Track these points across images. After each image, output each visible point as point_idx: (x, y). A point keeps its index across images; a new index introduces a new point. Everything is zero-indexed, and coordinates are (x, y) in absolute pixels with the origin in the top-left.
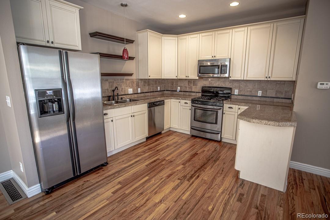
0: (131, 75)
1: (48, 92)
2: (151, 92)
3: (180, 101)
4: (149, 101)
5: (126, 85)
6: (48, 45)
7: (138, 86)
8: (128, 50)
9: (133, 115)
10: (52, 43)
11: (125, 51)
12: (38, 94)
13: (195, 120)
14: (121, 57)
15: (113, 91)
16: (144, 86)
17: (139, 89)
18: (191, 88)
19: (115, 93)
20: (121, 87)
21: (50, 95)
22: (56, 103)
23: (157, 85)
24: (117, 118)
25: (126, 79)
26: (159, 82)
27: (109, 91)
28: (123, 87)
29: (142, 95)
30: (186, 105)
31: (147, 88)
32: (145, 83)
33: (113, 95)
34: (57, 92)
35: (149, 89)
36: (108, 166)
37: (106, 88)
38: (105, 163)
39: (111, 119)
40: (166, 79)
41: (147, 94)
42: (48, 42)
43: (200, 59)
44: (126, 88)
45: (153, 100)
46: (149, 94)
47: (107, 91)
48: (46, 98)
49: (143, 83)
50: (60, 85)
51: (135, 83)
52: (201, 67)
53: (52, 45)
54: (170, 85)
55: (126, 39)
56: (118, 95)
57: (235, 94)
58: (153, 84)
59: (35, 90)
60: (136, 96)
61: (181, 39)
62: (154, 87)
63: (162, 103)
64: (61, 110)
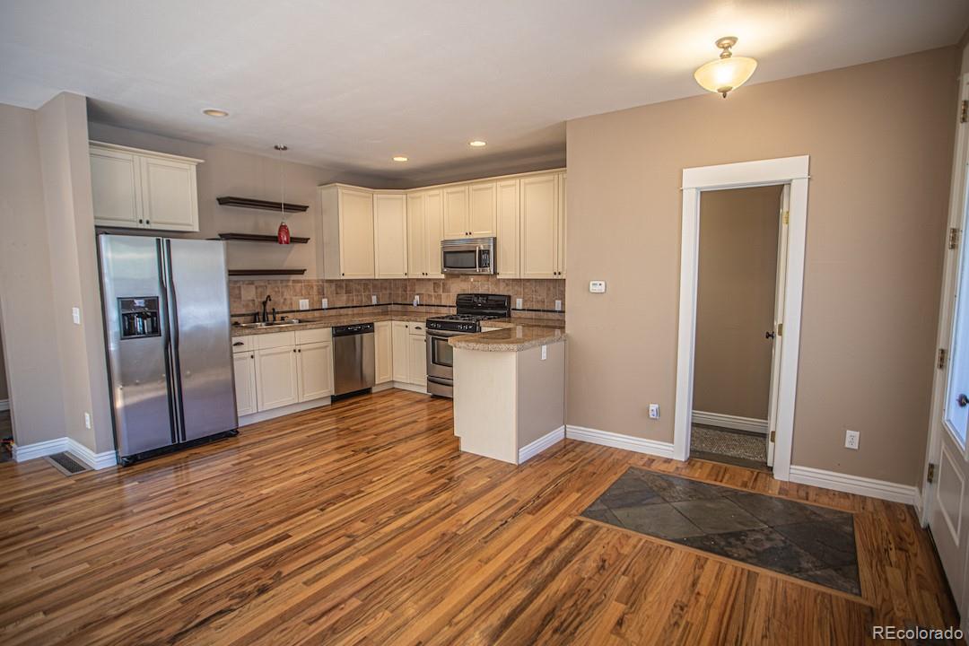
0: (302, 272)
1: (136, 301)
2: (353, 307)
3: (407, 323)
4: (334, 322)
5: (295, 291)
6: (140, 226)
7: (322, 293)
8: (289, 226)
9: (298, 348)
10: (148, 222)
11: (283, 228)
12: (122, 304)
13: (434, 362)
14: (275, 239)
15: (264, 303)
16: (337, 293)
17: (323, 300)
18: (439, 297)
19: (269, 309)
20: (282, 296)
21: (139, 307)
22: (149, 319)
23: (369, 291)
24: (262, 352)
25: (294, 281)
26: (375, 286)
27: (257, 303)
28: (288, 297)
29: (333, 312)
30: (418, 332)
31: (344, 297)
32: (338, 290)
33: (262, 311)
34: (152, 302)
35: (348, 300)
36: (239, 437)
37: (250, 298)
38: (232, 430)
39: (251, 353)
40: (394, 280)
41: (342, 311)
42: (141, 221)
43: (446, 239)
44: (294, 298)
45: (345, 322)
46: (350, 311)
47: (251, 304)
48: (133, 311)
49: (333, 287)
50: (156, 292)
51: (315, 288)
52: (448, 255)
53: (147, 226)
54: (400, 292)
55: (284, 205)
56: (274, 312)
57: (518, 307)
58: (358, 291)
59: (118, 298)
60: (317, 314)
61: (413, 198)
62: (361, 295)
63: (368, 328)
64: (155, 331)
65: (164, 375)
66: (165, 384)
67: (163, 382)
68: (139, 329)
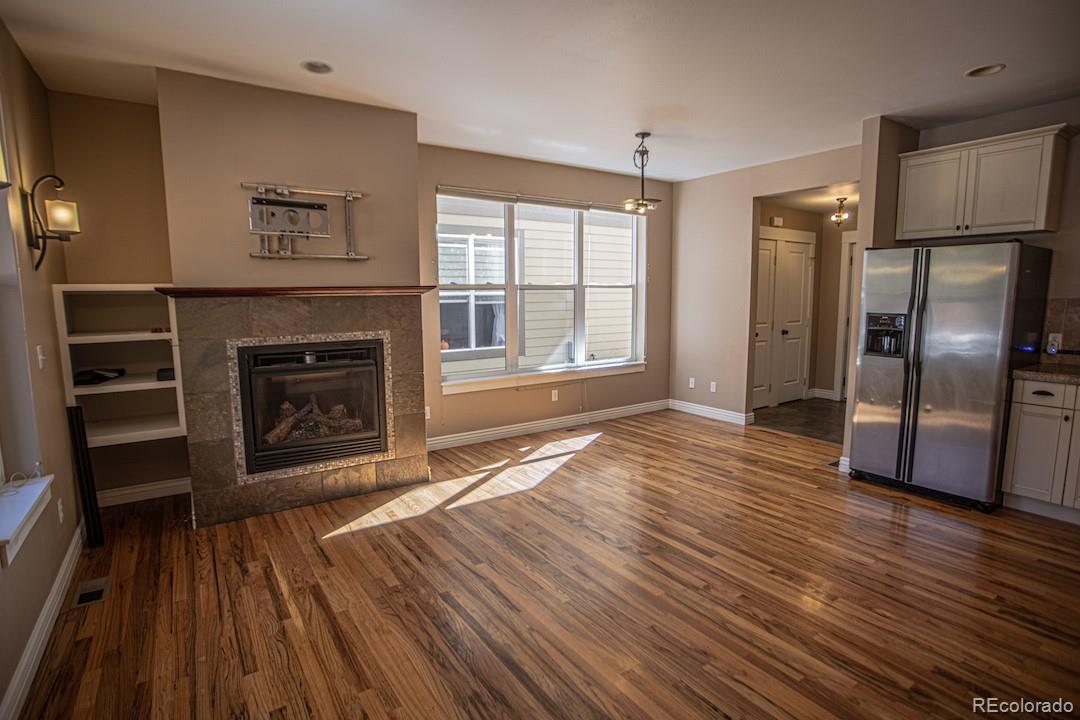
6: (959, 233)
10: (967, 227)
12: (869, 320)
39: (1067, 413)
42: (958, 228)
53: (966, 233)
59: (868, 314)
64: (897, 352)
65: (900, 402)
66: (899, 411)
67: (897, 408)
68: (886, 347)
